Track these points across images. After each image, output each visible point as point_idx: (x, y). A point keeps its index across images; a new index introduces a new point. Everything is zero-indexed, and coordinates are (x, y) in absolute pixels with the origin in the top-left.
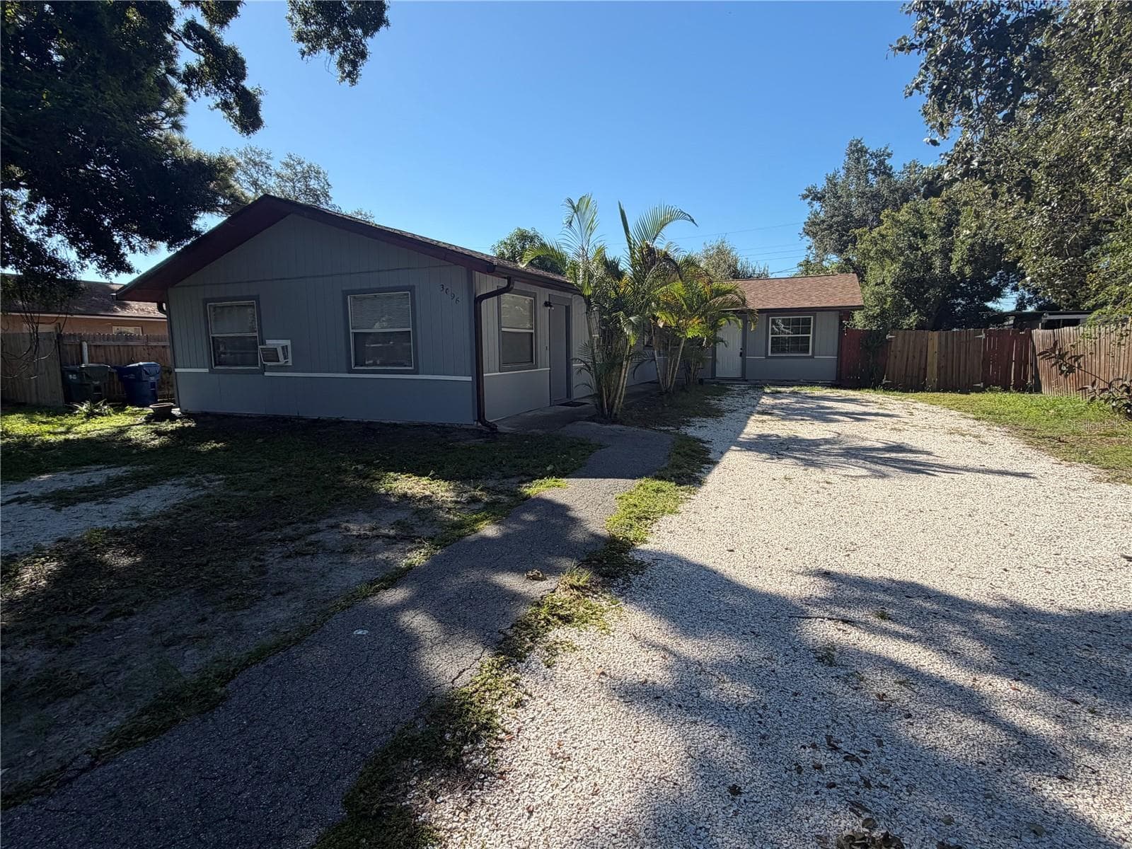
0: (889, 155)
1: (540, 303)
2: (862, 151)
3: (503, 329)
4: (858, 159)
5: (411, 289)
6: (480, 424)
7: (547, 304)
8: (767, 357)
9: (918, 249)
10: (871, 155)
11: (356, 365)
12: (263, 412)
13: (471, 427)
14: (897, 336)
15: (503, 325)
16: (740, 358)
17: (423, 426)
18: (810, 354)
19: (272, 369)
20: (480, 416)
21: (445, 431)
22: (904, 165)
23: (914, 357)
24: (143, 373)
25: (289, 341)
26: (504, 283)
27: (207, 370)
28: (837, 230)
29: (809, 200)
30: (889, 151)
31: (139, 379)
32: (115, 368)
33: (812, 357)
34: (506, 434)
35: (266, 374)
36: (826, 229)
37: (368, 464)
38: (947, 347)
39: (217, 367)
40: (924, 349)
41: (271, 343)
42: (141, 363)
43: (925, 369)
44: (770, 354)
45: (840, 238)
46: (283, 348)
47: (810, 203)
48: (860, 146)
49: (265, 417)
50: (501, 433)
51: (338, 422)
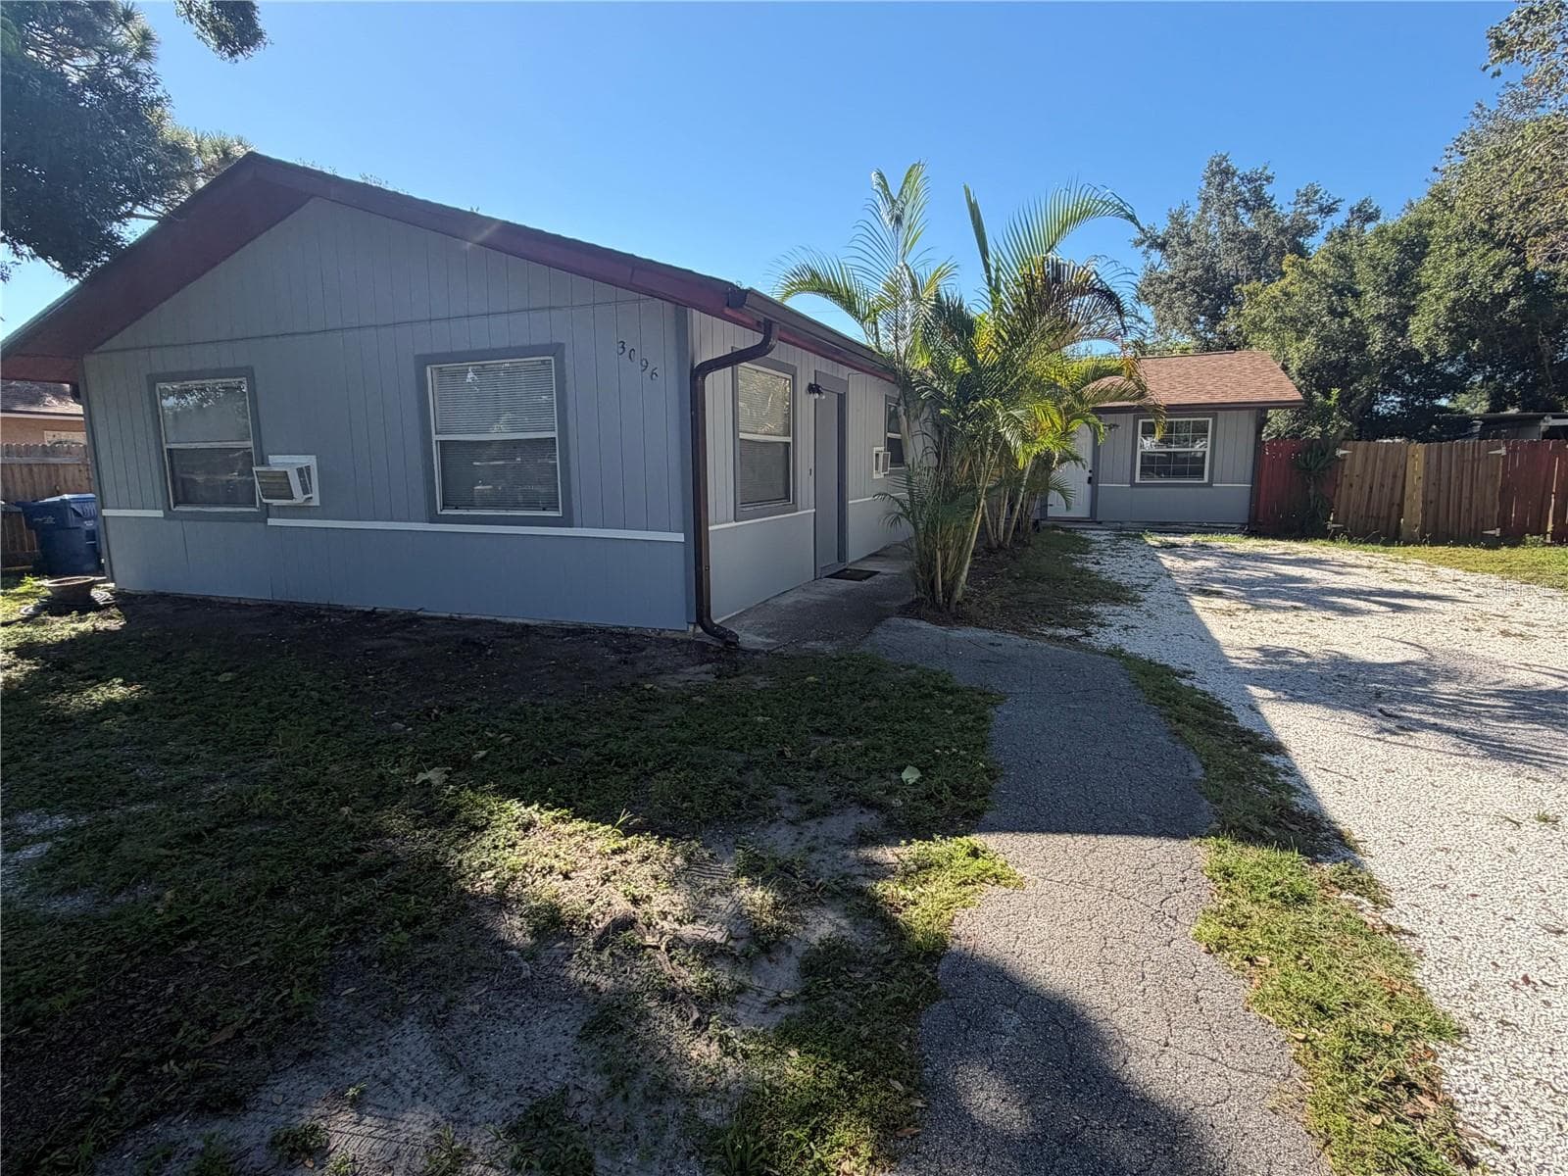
0: (1268, 179)
1: (802, 386)
2: (1227, 173)
3: (742, 436)
4: (1222, 184)
5: (556, 350)
6: (700, 630)
7: (813, 389)
8: (1133, 484)
9: (1346, 313)
10: (1242, 179)
11: (445, 506)
12: (265, 596)
13: (679, 636)
14: (1354, 449)
15: (741, 427)
16: (1088, 486)
17: (580, 632)
18: (1206, 480)
19: (283, 512)
20: (701, 611)
21: (627, 643)
22: (1298, 191)
23: (1382, 486)
24: (71, 516)
25: (314, 457)
26: (751, 339)
27: (160, 513)
28: (1194, 291)
29: (1144, 247)
30: (1268, 173)
31: (61, 524)
32: (17, 504)
33: (1209, 485)
34: (756, 652)
35: (271, 522)
36: (1176, 289)
37: (459, 765)
38: (1439, 470)
39: (177, 509)
40: (1400, 473)
41: (278, 462)
42: (67, 497)
43: (1401, 505)
44: (1137, 480)
45: (1200, 301)
46: (300, 471)
47: (1145, 253)
48: (1224, 164)
49: (270, 606)
50: (746, 652)
51: (411, 620)
